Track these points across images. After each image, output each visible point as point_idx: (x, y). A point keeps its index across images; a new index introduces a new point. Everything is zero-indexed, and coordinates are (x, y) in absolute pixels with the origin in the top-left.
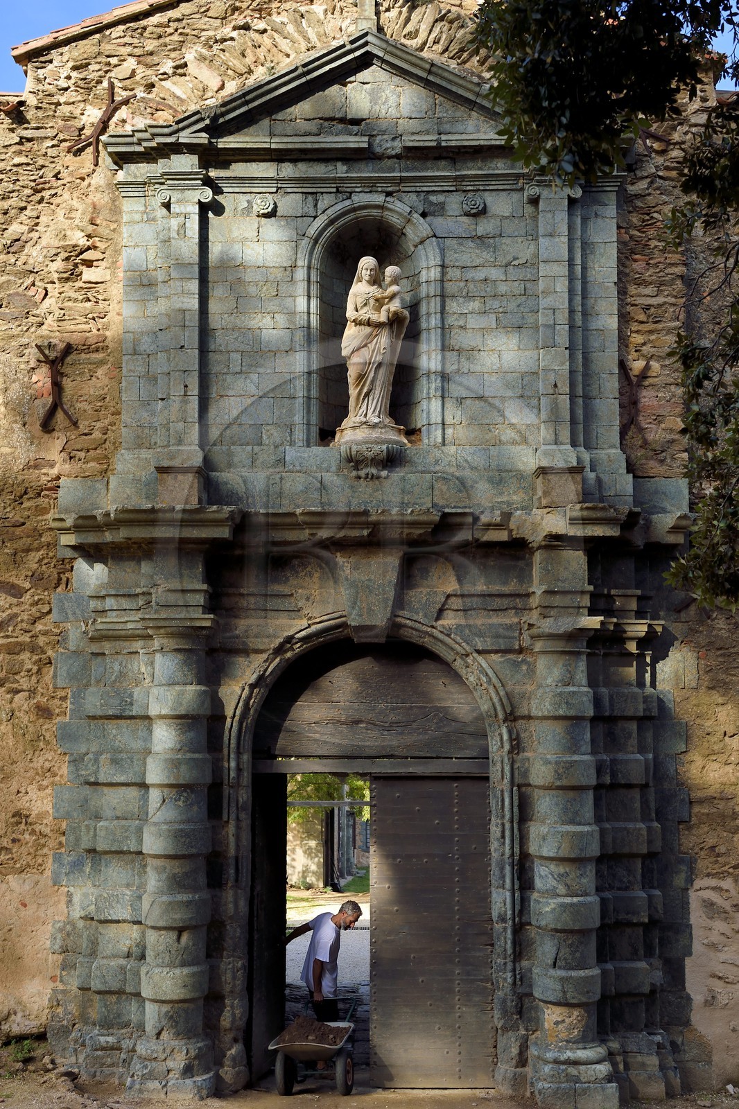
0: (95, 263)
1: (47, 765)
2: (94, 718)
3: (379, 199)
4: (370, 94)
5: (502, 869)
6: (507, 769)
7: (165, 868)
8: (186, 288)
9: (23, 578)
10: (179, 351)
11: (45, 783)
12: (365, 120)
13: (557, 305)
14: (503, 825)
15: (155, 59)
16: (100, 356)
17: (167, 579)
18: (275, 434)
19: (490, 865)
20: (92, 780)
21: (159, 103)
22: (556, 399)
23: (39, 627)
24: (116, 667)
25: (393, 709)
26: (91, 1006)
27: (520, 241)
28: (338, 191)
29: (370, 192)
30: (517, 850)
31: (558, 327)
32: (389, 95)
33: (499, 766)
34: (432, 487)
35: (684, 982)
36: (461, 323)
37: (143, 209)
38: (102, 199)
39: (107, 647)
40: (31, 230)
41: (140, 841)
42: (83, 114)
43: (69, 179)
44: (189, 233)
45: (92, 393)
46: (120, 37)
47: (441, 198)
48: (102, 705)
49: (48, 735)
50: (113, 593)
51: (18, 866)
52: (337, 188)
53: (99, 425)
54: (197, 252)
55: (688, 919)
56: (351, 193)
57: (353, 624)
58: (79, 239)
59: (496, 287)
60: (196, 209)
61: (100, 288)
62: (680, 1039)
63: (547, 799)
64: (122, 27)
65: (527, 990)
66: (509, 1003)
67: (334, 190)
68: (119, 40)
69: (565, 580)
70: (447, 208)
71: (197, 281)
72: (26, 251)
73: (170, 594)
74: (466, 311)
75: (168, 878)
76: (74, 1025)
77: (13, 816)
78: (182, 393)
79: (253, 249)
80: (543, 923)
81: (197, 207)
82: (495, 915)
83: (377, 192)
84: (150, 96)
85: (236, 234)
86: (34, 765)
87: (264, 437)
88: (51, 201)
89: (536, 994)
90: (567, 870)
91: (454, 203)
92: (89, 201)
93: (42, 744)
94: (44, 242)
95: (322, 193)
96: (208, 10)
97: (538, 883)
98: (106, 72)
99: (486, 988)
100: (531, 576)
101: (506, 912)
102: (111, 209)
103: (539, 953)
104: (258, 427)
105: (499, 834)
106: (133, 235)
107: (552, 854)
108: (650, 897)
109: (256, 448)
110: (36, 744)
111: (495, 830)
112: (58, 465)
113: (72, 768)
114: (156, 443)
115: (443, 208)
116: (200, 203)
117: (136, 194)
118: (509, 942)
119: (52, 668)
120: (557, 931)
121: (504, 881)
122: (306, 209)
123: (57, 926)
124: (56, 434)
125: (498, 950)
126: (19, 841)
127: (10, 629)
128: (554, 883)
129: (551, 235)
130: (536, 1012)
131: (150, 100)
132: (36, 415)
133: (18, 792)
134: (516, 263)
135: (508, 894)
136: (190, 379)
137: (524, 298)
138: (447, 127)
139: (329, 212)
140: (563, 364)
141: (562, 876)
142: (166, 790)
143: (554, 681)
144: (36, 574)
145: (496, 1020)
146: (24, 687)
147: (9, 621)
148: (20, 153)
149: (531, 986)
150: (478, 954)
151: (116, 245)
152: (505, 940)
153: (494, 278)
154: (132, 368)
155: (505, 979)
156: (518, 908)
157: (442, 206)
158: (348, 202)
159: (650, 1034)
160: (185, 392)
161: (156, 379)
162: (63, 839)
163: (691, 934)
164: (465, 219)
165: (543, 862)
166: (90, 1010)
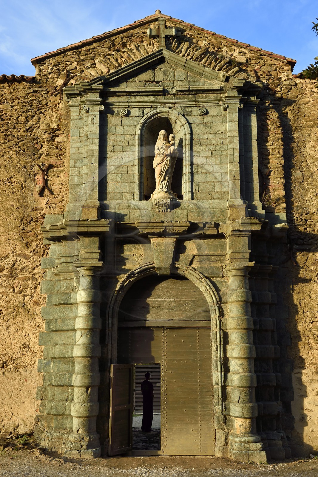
0: (60, 135)
1: (37, 324)
2: (56, 305)
3: (166, 109)
4: (163, 72)
5: (217, 364)
6: (218, 323)
7: (82, 362)
8: (94, 142)
9: (30, 252)
10: (91, 165)
11: (36, 331)
12: (161, 81)
13: (235, 147)
14: (217, 345)
15: (84, 62)
16: (62, 168)
17: (85, 249)
18: (128, 196)
19: (212, 363)
20: (54, 329)
21: (85, 77)
22: (235, 181)
23: (36, 271)
24: (65, 285)
25: (173, 301)
26: (51, 421)
27: (220, 124)
28: (151, 107)
29: (164, 107)
30: (222, 356)
31: (235, 155)
32: (171, 72)
33: (215, 322)
34: (187, 215)
35: (291, 411)
36: (198, 155)
37: (78, 114)
38: (63, 112)
39: (61, 277)
40: (36, 124)
41: (72, 352)
42: (57, 82)
43: (51, 105)
44: (95, 122)
45: (58, 182)
46: (71, 55)
47: (190, 109)
48: (59, 299)
49: (38, 313)
50: (64, 256)
51: (24, 365)
52: (151, 106)
53: (60, 194)
54: (98, 129)
55: (292, 385)
56: (156, 108)
57: (157, 266)
58: (54, 126)
59: (211, 141)
60: (98, 113)
61: (62, 144)
62: (290, 435)
63: (234, 334)
64: (72, 51)
65: (228, 413)
66: (220, 419)
67: (150, 106)
68: (70, 56)
69: (240, 248)
70: (192, 113)
71: (98, 139)
72: (34, 131)
73: (86, 254)
74: (200, 150)
75: (83, 366)
76: (45, 430)
77: (23, 345)
78: (92, 180)
79: (119, 128)
80: (234, 384)
81: (99, 112)
82: (214, 382)
83: (166, 107)
84: (82, 75)
85: (113, 123)
86: (32, 324)
87: (123, 197)
88: (44, 113)
89: (231, 414)
90: (243, 362)
91: (195, 111)
92: (59, 113)
93: (35, 316)
94: (41, 128)
95: (145, 108)
96: (103, 45)
97: (231, 368)
98: (66, 67)
99: (211, 414)
100: (226, 248)
101: (218, 381)
102: (66, 116)
103: (232, 397)
104: (121, 193)
105: (215, 349)
106: (75, 124)
107: (237, 356)
108: (276, 376)
109: (120, 201)
110: (33, 316)
111: (214, 348)
112: (44, 209)
113: (47, 325)
114: (82, 200)
115: (191, 113)
116: (100, 111)
117: (76, 109)
118: (220, 393)
119: (40, 287)
120: (239, 387)
121: (218, 368)
122: (140, 114)
123: (39, 389)
124: (44, 198)
125: (216, 396)
126: (25, 354)
127: (24, 271)
128: (238, 368)
129: (232, 121)
130: (232, 422)
131: (82, 76)
132: (36, 191)
133: (25, 335)
134: (219, 132)
135: (219, 374)
136: (95, 175)
137: (222, 145)
138: (192, 84)
139: (148, 114)
140: (237, 168)
141: (241, 364)
142: (83, 331)
143: (236, 287)
144: (35, 250)
145: (215, 426)
146: (29, 294)
147: (24, 268)
148: (33, 96)
149: (229, 411)
150: (208, 400)
151: (68, 129)
152: (218, 393)
153: (210, 138)
154: (74, 172)
155: (219, 409)
156: (223, 379)
157: (191, 112)
158: (155, 111)
159: (278, 432)
160: (93, 180)
161: (82, 176)
162: (42, 354)
163: (293, 392)
164: (199, 117)
165: (233, 359)
166: (51, 423)
